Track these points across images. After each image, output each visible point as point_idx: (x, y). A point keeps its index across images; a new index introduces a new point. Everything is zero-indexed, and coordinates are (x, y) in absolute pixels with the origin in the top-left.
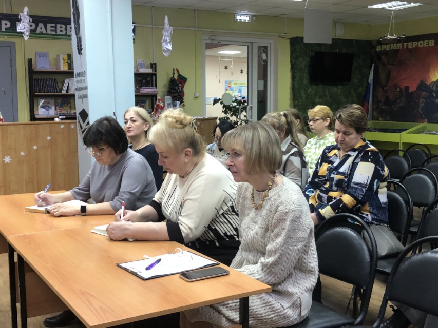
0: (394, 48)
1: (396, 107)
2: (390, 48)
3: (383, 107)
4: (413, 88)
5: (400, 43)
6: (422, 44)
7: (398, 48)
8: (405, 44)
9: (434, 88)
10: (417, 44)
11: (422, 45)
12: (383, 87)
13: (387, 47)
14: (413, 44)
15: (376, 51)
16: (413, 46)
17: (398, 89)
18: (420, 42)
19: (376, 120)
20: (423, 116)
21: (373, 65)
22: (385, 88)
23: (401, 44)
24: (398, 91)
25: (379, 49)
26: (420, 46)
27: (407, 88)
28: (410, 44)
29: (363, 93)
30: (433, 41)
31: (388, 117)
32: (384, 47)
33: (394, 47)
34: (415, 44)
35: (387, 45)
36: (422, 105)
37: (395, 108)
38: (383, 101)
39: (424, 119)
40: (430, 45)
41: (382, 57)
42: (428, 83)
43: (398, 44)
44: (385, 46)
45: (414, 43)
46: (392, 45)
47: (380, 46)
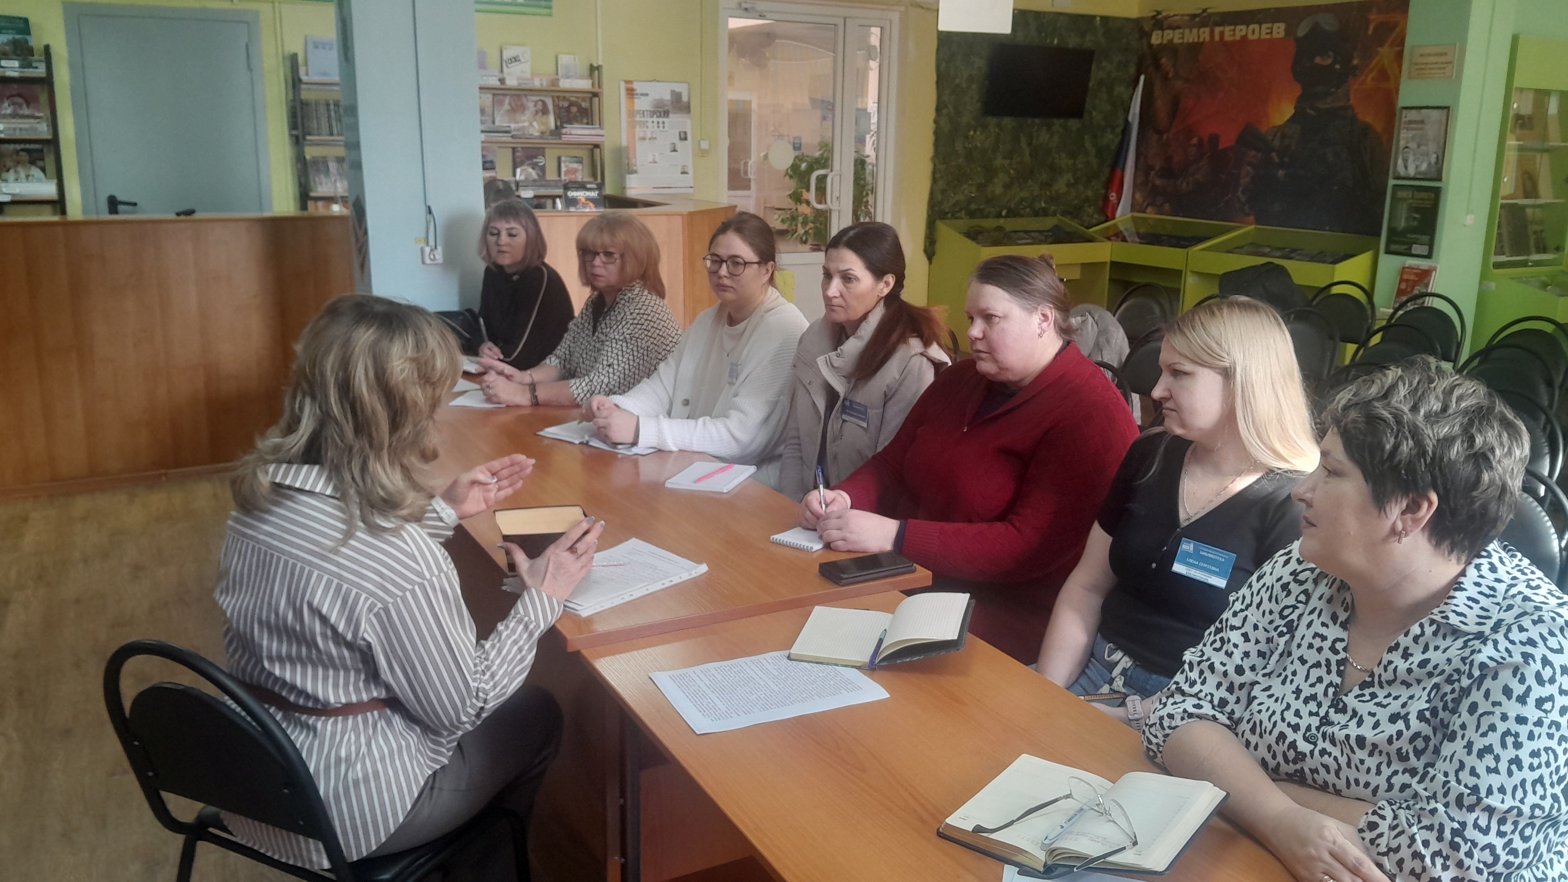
0: (1191, 40)
1: (1188, 183)
2: (1183, 38)
3: (1158, 182)
4: (1227, 140)
5: (1205, 26)
6: (1257, 31)
7: (1201, 40)
8: (1218, 30)
9: (1277, 143)
10: (1243, 33)
11: (1256, 37)
12: (1160, 133)
13: (1175, 37)
14: (1234, 30)
15: (1151, 46)
16: (1234, 35)
17: (1195, 141)
18: (1251, 27)
19: (1138, 211)
20: (1246, 207)
21: (1142, 78)
22: (1165, 136)
23: (1207, 30)
24: (1194, 145)
25: (1156, 39)
26: (1250, 37)
27: (1214, 139)
28: (1228, 30)
29: (1113, 147)
30: (1282, 26)
31: (1167, 206)
32: (1169, 34)
33: (1191, 36)
34: (1241, 30)
35: (1177, 31)
36: (1245, 180)
37: (1184, 185)
38: (1157, 167)
39: (1248, 215)
40: (1275, 35)
41: (1164, 60)
42: (1264, 129)
43: (1202, 30)
44: (1170, 32)
45: (1238, 27)
46: (1187, 31)
47: (1160, 32)
